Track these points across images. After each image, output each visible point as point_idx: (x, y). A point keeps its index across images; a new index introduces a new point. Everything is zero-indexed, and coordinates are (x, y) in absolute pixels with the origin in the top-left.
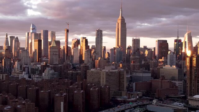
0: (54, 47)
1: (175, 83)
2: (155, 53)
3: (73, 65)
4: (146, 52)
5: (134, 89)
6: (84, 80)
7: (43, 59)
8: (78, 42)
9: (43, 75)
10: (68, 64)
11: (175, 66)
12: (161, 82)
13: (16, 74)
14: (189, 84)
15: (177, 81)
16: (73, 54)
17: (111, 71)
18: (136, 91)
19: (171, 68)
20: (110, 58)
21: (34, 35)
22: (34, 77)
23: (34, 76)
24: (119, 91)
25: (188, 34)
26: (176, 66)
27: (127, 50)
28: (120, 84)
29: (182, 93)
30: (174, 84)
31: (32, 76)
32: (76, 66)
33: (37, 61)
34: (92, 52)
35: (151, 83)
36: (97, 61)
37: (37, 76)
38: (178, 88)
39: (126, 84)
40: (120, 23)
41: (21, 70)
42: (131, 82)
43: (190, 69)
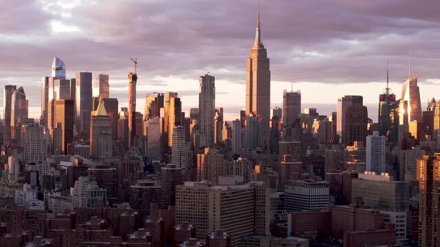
0: (103, 116)
1: (388, 216)
2: (335, 127)
3: (145, 159)
4: (316, 124)
5: (289, 231)
6: (169, 207)
7: (76, 146)
8: (159, 101)
9: (71, 194)
10: (134, 158)
11: (387, 174)
12: (354, 212)
13: (8, 189)
14: (424, 224)
15: (392, 211)
16: (147, 133)
17: (234, 188)
18: (293, 234)
19: (378, 178)
20: (233, 140)
21: (61, 84)
22: (51, 197)
23: (49, 195)
24: (254, 234)
25: (410, 82)
26: (390, 175)
27: (271, 122)
28: (256, 217)
29: (405, 239)
30: (386, 219)
31: (45, 194)
32: (153, 162)
33: (63, 149)
34: (192, 126)
35: (330, 214)
36: (200, 156)
37: (58, 194)
38: (396, 228)
39: (269, 216)
40: (256, 59)
41: (21, 178)
42: (282, 209)
43: (427, 188)
